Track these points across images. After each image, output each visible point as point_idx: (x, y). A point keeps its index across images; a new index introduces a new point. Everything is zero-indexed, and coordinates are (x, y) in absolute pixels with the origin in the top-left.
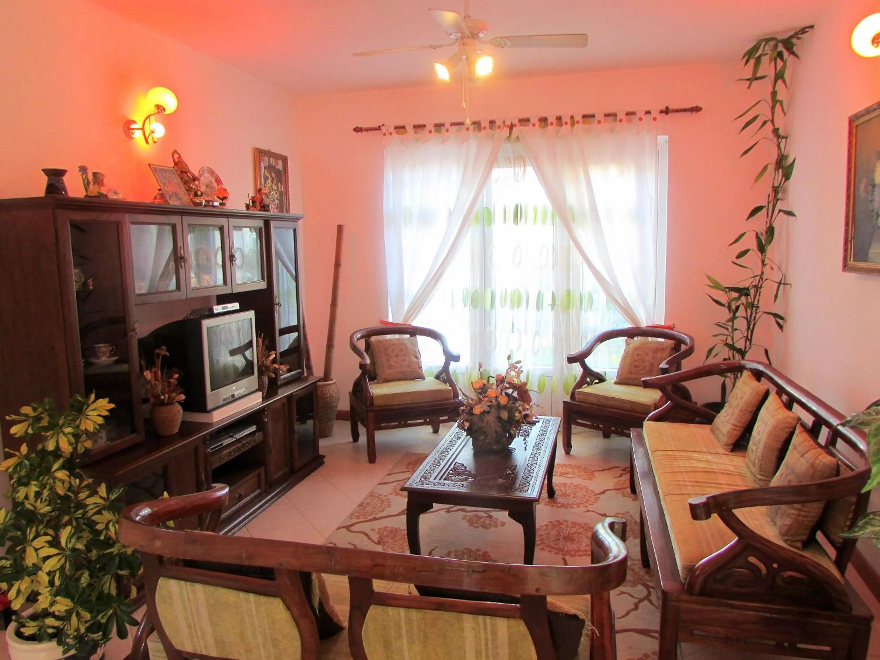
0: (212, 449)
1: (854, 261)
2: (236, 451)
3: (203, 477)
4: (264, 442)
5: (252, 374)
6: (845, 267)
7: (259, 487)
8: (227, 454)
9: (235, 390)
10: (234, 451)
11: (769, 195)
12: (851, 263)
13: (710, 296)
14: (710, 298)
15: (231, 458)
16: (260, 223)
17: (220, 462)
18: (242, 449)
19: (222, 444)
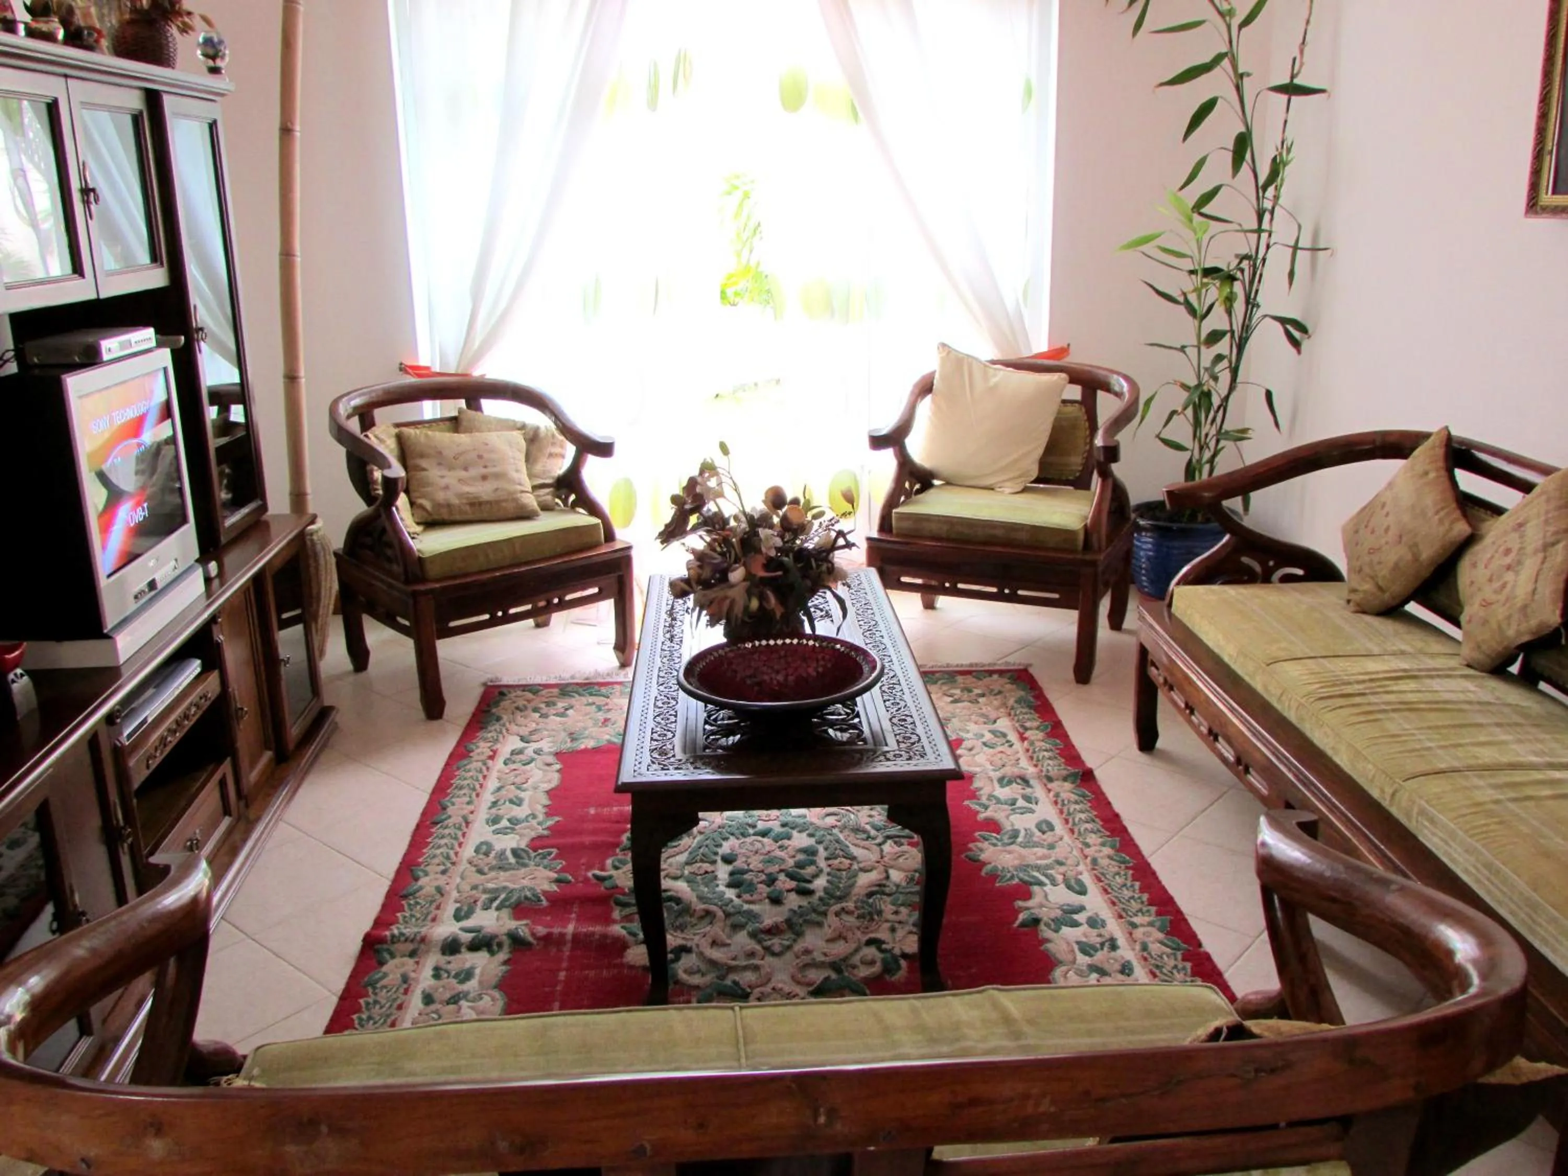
0: (130, 736)
1: (1554, 193)
2: (175, 732)
3: (120, 816)
4: (224, 697)
5: (185, 521)
6: (1533, 205)
7: (227, 811)
8: (157, 743)
9: (156, 569)
10: (172, 731)
11: (1294, 60)
12: (1547, 198)
13: (1151, 286)
14: (1150, 290)
15: (168, 749)
16: (135, 102)
17: (148, 767)
18: (186, 722)
19: (145, 721)
